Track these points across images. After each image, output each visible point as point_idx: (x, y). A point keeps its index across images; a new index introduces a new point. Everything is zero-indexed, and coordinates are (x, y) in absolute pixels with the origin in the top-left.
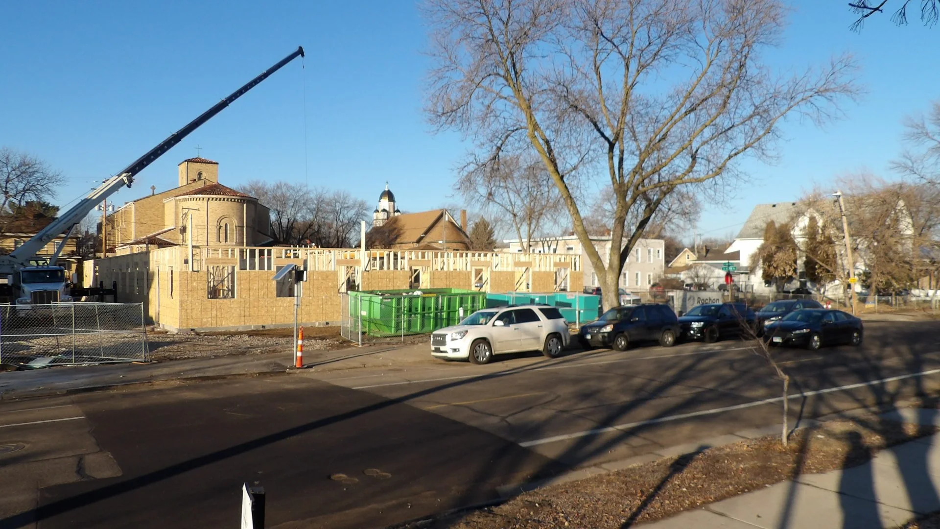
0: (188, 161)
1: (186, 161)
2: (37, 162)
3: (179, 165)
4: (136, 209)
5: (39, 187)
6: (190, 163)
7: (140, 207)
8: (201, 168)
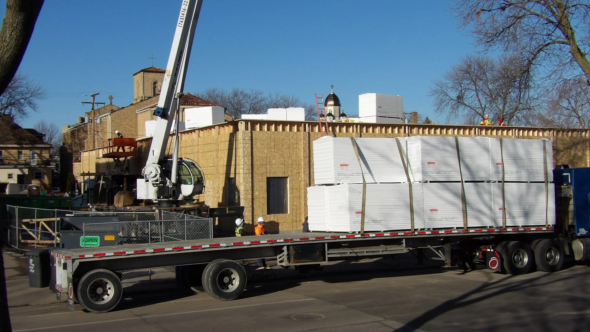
0: (145, 71)
1: (142, 71)
2: (21, 77)
3: (134, 75)
4: (112, 121)
5: (22, 101)
6: (145, 73)
7: (115, 117)
8: (156, 77)
